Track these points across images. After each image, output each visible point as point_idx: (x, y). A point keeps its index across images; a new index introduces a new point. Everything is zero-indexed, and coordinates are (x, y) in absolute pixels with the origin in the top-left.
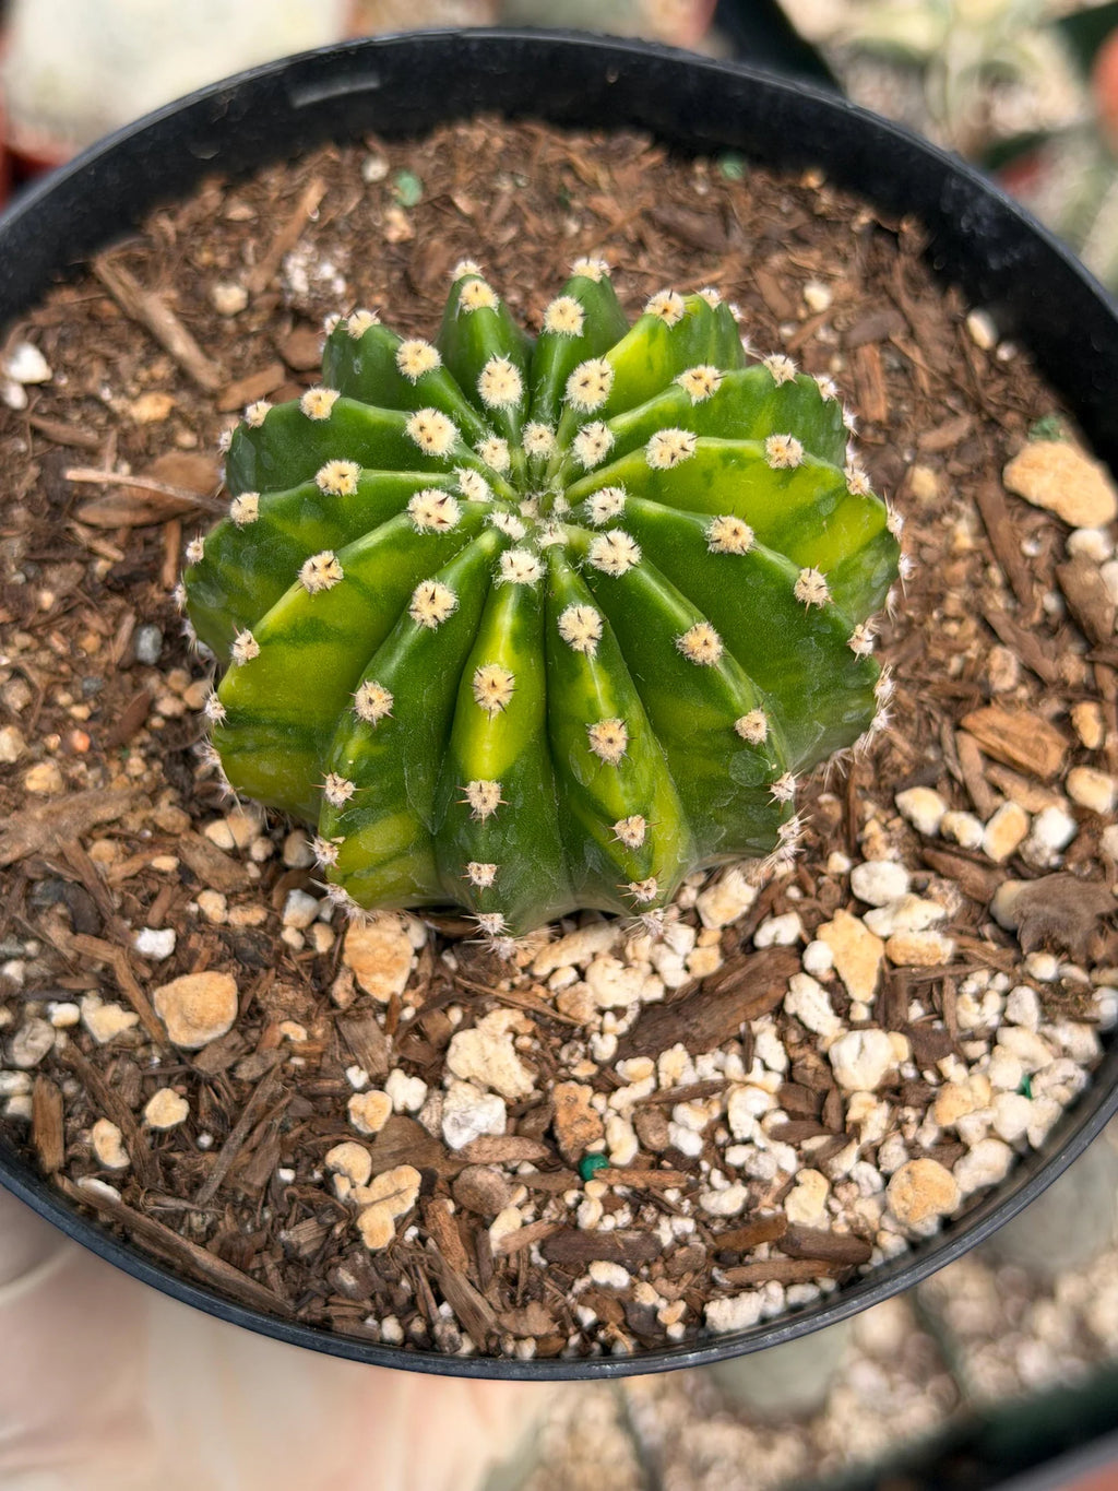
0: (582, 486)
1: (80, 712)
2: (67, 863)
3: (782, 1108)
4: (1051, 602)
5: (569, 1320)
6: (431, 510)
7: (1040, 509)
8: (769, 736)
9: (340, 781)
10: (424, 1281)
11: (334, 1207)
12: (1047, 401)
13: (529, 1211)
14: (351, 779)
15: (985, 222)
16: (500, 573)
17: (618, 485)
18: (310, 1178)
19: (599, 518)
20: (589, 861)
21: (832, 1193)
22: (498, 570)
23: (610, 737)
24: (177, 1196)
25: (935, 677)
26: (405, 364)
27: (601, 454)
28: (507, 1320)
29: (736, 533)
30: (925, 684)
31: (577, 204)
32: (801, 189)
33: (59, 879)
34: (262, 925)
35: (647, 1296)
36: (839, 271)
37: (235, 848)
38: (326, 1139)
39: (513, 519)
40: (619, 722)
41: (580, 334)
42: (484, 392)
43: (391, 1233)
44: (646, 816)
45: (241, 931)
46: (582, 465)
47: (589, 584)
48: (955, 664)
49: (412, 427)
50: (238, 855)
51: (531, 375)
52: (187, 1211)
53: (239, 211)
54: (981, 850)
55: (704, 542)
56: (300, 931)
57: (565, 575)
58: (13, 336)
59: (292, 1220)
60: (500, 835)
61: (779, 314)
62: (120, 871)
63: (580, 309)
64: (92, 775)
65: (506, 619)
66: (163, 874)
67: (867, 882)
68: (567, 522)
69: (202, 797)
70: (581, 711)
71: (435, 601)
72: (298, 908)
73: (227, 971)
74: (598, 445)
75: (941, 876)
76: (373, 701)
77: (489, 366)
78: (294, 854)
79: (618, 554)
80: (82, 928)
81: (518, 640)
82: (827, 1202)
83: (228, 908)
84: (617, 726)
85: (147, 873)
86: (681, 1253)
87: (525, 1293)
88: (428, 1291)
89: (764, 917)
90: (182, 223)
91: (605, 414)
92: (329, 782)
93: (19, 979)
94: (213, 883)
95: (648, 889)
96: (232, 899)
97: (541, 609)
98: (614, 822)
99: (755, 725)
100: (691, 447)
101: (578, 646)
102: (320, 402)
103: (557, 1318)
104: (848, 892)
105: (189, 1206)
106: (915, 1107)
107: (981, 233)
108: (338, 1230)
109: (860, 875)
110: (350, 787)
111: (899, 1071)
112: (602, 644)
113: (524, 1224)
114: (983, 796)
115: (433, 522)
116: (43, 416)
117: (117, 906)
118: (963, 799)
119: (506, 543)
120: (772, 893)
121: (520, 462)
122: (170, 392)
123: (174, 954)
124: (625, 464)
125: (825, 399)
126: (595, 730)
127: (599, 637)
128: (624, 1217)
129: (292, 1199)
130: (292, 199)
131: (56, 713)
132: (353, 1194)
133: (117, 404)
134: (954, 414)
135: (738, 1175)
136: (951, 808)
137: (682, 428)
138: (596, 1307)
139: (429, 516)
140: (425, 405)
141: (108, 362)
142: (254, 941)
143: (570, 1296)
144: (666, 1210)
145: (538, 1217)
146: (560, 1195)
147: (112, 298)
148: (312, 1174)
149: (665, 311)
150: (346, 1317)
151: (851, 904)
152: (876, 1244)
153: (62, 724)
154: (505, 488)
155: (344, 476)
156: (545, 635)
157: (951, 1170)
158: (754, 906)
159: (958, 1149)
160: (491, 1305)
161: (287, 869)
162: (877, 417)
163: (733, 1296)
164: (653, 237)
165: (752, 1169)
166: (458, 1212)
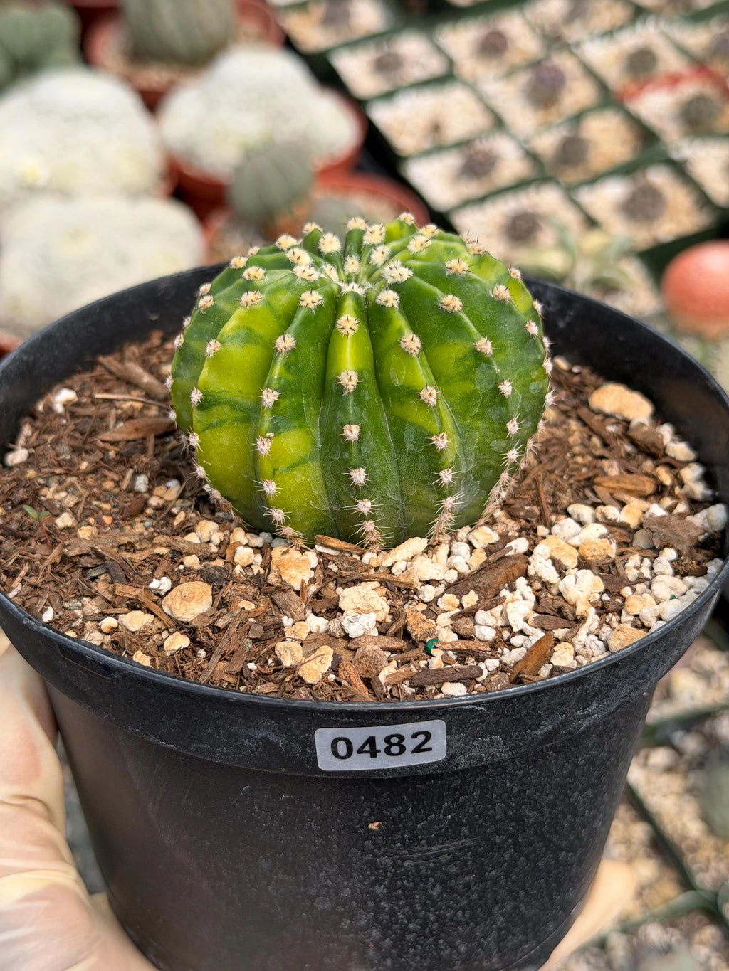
1: (106, 506)
3: (536, 612)
4: (628, 448)
9: (270, 391)
12: (600, 381)
14: (276, 390)
29: (459, 263)
37: (201, 543)
42: (322, 248)
43: (320, 677)
45: (210, 567)
48: (584, 470)
49: (288, 254)
55: (444, 271)
56: (244, 568)
60: (359, 409)
66: (161, 556)
67: (561, 530)
70: (394, 338)
71: (312, 295)
74: (384, 254)
78: (237, 537)
81: (357, 313)
82: (574, 656)
85: (153, 556)
86: (494, 678)
91: (384, 243)
94: (191, 551)
95: (442, 437)
98: (419, 393)
99: (485, 343)
101: (389, 305)
106: (613, 614)
108: (287, 680)
109: (556, 529)
110: (276, 393)
111: (600, 600)
115: (306, 276)
123: (171, 589)
126: (403, 339)
131: (92, 507)
139: (304, 272)
142: (218, 570)
144: (481, 657)
146: (416, 660)
147: (108, 371)
153: (98, 513)
155: (257, 271)
158: (499, 539)
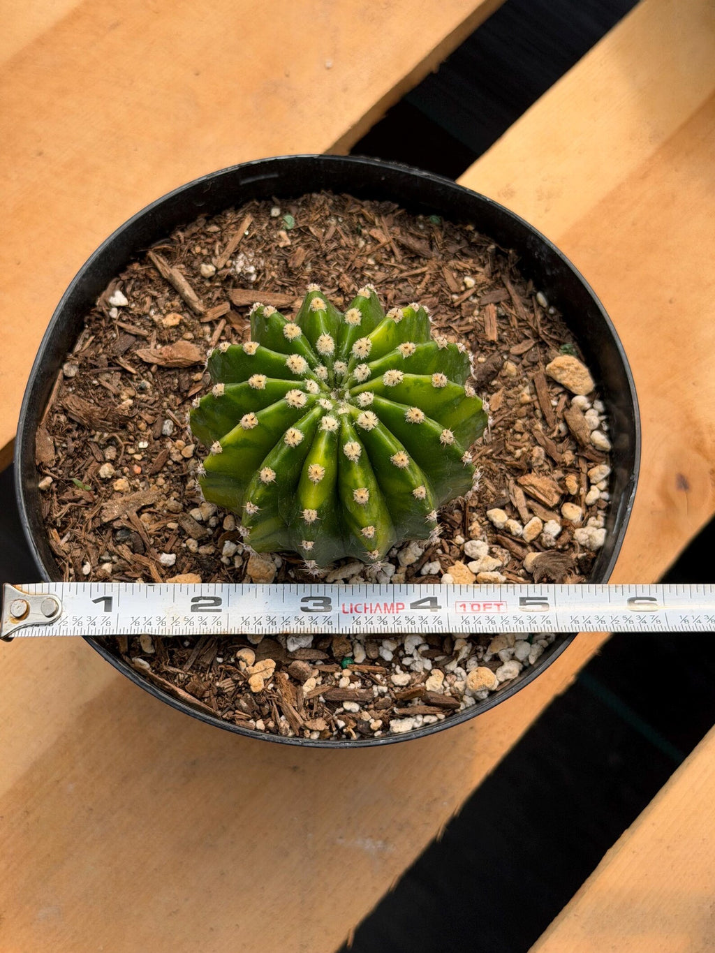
0: (356, 389)
1: (138, 457)
2: (131, 523)
3: (427, 643)
4: (561, 426)
5: (333, 725)
6: (295, 398)
7: (561, 385)
8: (426, 496)
9: (252, 505)
10: (275, 706)
11: (239, 674)
12: (569, 335)
13: (320, 679)
14: (257, 505)
15: (545, 255)
16: (321, 426)
17: (371, 392)
18: (229, 662)
19: (363, 404)
20: (352, 540)
21: (445, 679)
22: (321, 424)
23: (362, 494)
24: (175, 666)
25: (508, 458)
26: (287, 333)
27: (365, 377)
28: (308, 724)
29: (417, 415)
30: (502, 461)
31: (365, 231)
32: (465, 230)
33: (128, 530)
34: (213, 555)
35: (366, 716)
36: (480, 269)
37: (202, 520)
38: (237, 646)
39: (328, 402)
40: (366, 489)
41: (359, 324)
42: (318, 348)
43: (263, 686)
44: (375, 526)
45: (205, 557)
46: (357, 380)
47: (357, 431)
48: (518, 453)
49: (288, 362)
50: (203, 523)
51: (338, 340)
52: (178, 673)
53: (214, 228)
54: (521, 537)
55: (405, 417)
56: (229, 558)
57: (348, 428)
58: (111, 285)
59: (221, 678)
60: (316, 530)
61: (452, 289)
62: (153, 528)
63: (360, 314)
64: (142, 485)
65: (322, 445)
66: (172, 530)
67: (470, 549)
68: (350, 404)
69: (188, 498)
70: (351, 484)
71: (295, 436)
72: (229, 547)
73: (198, 574)
74: (364, 374)
75: (503, 547)
76: (267, 474)
77: (321, 337)
78: (228, 524)
79: (369, 420)
80: (137, 551)
81: (327, 453)
82: (443, 682)
83: (199, 546)
84: (365, 491)
85: (165, 529)
86: (381, 700)
87: (316, 713)
88: (276, 710)
89: (425, 563)
90: (187, 234)
91: (367, 360)
92: (248, 506)
93: (109, 571)
94: (193, 535)
95: (374, 555)
96: (201, 542)
97: (337, 440)
98: (362, 528)
99: (421, 491)
100: (401, 378)
101: (351, 459)
102: (251, 347)
103: (328, 724)
104: (462, 553)
105: (179, 671)
106: (483, 646)
107: (543, 259)
108: (240, 683)
109: (468, 545)
110: (257, 508)
112: (361, 458)
113: (317, 685)
114: (524, 514)
115: (295, 404)
116: (124, 322)
117: (152, 543)
118: (515, 513)
119: (325, 412)
120: (430, 551)
121: (332, 376)
122: (179, 313)
123: (175, 564)
124: (375, 383)
125: (460, 352)
126: (356, 492)
127: (360, 455)
128: (358, 684)
129: (221, 669)
130: (238, 224)
131: (129, 458)
132: (247, 669)
133: (156, 318)
134: (526, 338)
135: (407, 669)
136: (510, 517)
137: (398, 370)
138: (345, 720)
139: (294, 401)
140: (294, 353)
141: (154, 298)
142: (209, 561)
143: (334, 715)
144: (375, 683)
145: (323, 683)
146: (332, 674)
147: (156, 269)
148: (230, 660)
149: (395, 317)
150: (242, 719)
151: (464, 558)
152: (462, 701)
153: (130, 462)
154: (325, 386)
155: (260, 381)
156: (338, 451)
157: (495, 672)
158: (421, 557)
159: (498, 663)
160: (302, 717)
161: (224, 531)
162: (492, 339)
163: (401, 719)
164: (397, 251)
165: (413, 667)
166: (290, 679)
